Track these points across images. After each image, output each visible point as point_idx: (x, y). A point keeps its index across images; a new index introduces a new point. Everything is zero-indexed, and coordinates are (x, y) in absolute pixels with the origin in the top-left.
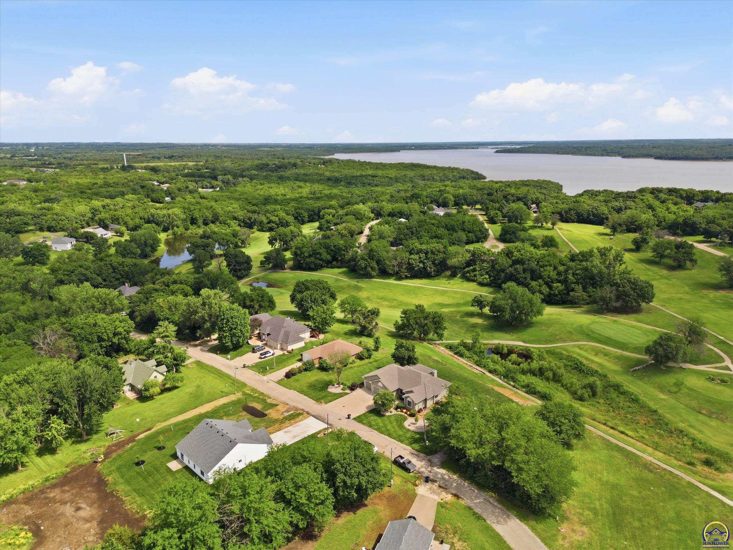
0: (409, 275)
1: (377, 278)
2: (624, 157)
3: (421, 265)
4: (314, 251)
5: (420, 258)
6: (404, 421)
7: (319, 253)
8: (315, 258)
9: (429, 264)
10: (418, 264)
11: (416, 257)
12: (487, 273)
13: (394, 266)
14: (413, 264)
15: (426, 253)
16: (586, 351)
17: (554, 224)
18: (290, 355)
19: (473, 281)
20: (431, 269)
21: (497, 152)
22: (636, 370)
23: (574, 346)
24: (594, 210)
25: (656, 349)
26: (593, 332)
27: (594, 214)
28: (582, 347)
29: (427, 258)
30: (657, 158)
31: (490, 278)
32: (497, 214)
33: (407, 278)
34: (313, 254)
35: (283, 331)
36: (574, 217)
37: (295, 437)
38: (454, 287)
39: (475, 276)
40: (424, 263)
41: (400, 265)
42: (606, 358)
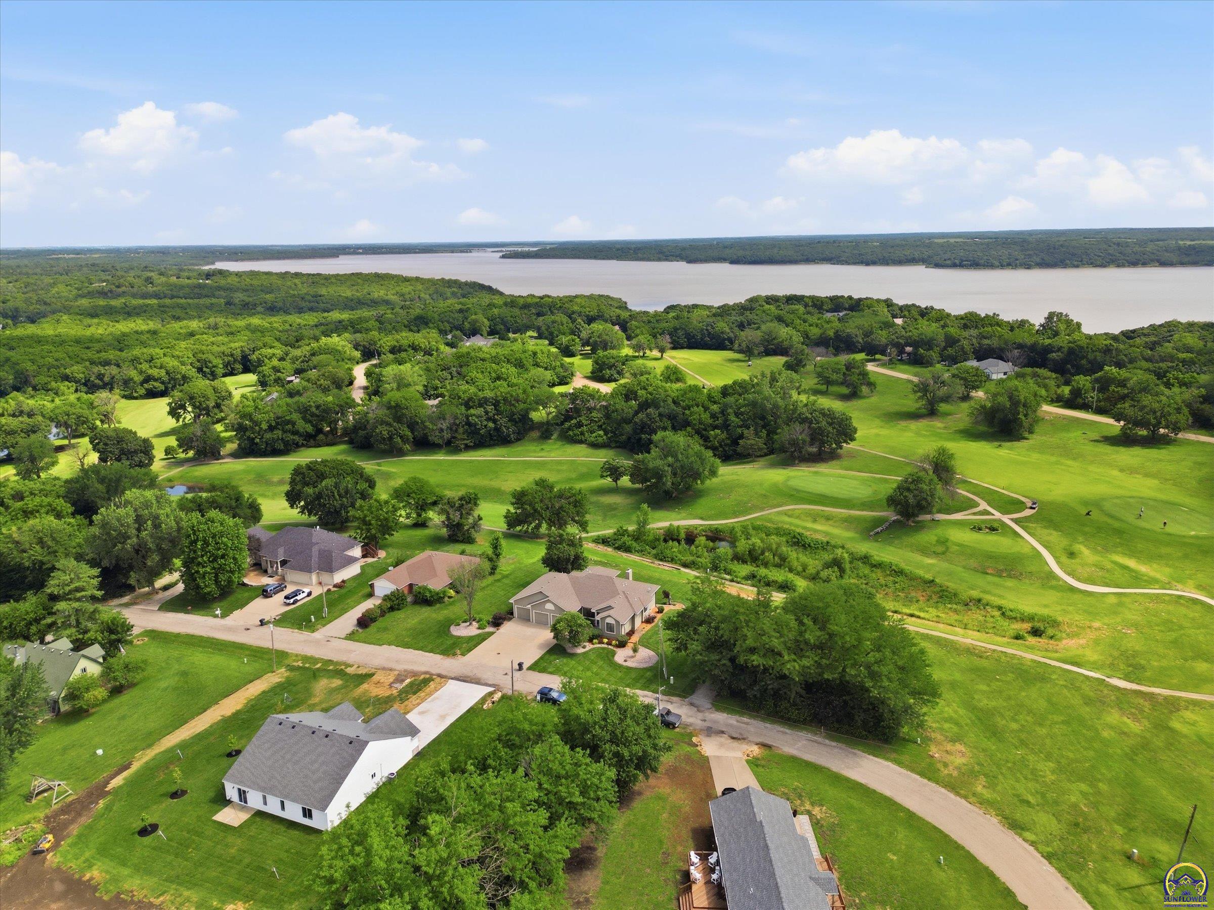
0: (472, 444)
1: (413, 455)
2: (690, 261)
3: (491, 425)
4: (278, 418)
5: (487, 413)
6: (613, 656)
7: (289, 422)
8: (284, 431)
9: (503, 421)
10: (485, 423)
11: (480, 411)
12: (600, 427)
13: (442, 430)
14: (476, 424)
15: (496, 404)
16: (798, 517)
17: (662, 351)
18: (343, 591)
19: (581, 442)
20: (509, 429)
21: (503, 257)
22: (878, 533)
23: (779, 513)
24: (709, 328)
25: (905, 497)
26: (798, 491)
27: (709, 333)
28: (790, 513)
29: (499, 412)
30: (733, 262)
31: (606, 434)
32: (573, 340)
33: (468, 448)
34: (277, 424)
35: (315, 550)
36: (683, 340)
37: (443, 717)
38: (553, 455)
39: (582, 433)
40: (495, 421)
41: (453, 428)
42: (831, 522)
